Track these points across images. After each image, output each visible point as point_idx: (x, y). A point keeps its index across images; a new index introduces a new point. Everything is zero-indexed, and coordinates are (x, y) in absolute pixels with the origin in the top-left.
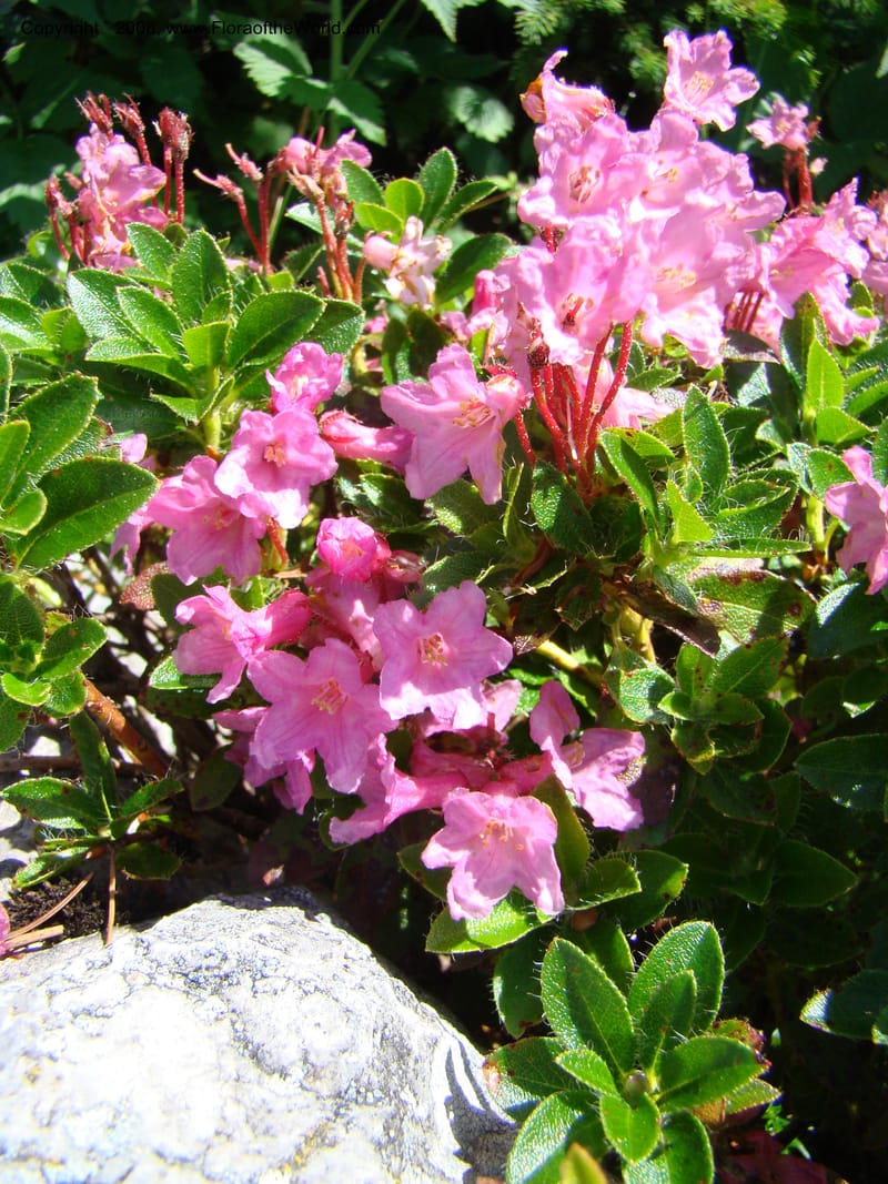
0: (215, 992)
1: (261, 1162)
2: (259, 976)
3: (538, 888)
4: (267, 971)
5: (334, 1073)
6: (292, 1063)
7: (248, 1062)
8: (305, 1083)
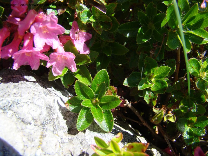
0: (9, 109)
1: (35, 149)
2: (17, 104)
3: (71, 67)
4: (19, 102)
5: (40, 120)
6: (31, 121)
7: (22, 123)
8: (35, 124)
